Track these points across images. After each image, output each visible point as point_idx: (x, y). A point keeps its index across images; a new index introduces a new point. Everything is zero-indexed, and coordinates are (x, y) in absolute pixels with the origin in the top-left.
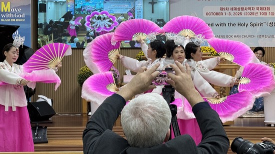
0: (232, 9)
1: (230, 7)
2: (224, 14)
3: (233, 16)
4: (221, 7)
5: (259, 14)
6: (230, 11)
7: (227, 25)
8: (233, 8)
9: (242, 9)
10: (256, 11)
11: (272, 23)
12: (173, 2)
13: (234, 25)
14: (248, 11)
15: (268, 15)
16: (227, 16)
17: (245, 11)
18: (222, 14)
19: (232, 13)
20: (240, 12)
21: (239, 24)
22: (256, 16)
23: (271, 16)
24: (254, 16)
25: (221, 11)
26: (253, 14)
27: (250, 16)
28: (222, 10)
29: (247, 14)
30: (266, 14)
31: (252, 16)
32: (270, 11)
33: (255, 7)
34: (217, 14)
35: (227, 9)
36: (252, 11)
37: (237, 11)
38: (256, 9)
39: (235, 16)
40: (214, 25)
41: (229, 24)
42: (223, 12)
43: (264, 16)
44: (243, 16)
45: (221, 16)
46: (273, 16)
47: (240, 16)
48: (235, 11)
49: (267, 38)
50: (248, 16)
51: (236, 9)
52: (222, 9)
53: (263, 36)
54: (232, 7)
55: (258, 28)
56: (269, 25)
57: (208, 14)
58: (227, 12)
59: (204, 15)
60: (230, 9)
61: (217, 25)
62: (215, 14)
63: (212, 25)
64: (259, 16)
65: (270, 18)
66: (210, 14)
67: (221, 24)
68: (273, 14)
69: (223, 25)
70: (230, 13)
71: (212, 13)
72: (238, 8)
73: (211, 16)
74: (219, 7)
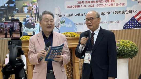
0: (86, 2)
2: (81, 6)
3: (88, 8)
5: (107, 5)
6: (85, 4)
7: (84, 15)
9: (94, 2)
11: (117, 12)
14: (99, 3)
15: (114, 6)
16: (83, 8)
17: (96, 4)
18: (79, 6)
19: (87, 6)
20: (93, 4)
22: (105, 7)
23: (116, 6)
24: (103, 7)
25: (78, 4)
26: (103, 5)
27: (100, 7)
28: (79, 3)
29: (98, 5)
30: (112, 5)
31: (102, 7)
32: (115, 3)
34: (75, 7)
35: (83, 2)
36: (102, 3)
37: (91, 4)
38: (104, 2)
39: (89, 8)
40: (74, 15)
41: (85, 14)
42: (80, 5)
43: (110, 6)
44: (95, 7)
45: (79, 8)
46: (117, 6)
47: (93, 7)
48: (89, 4)
49: (114, 23)
50: (99, 7)
51: (89, 2)
53: (111, 22)
54: (86, 0)
55: (107, 16)
56: (114, 13)
57: (68, 7)
58: (83, 5)
59: (66, 8)
60: (85, 2)
61: (76, 15)
62: (73, 7)
63: (72, 15)
64: (107, 6)
65: (115, 8)
66: (70, 7)
67: (79, 14)
68: (117, 5)
69: (80, 15)
70: (85, 5)
71: (72, 6)
72: (91, 1)
73: (71, 8)
74: (76, 1)
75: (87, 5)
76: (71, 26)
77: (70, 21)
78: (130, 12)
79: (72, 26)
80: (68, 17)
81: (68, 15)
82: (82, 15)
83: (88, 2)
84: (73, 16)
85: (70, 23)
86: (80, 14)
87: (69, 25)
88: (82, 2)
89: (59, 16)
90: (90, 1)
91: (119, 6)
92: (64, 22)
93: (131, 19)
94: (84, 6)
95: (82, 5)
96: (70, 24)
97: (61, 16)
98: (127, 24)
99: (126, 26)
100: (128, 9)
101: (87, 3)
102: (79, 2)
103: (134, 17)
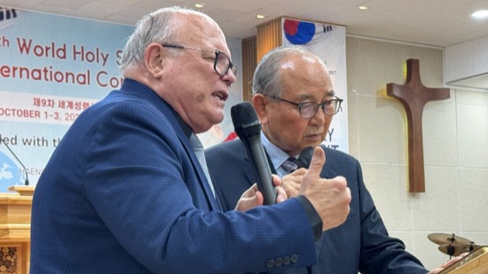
0: (62, 105)
1: (57, 99)
2: (43, 115)
4: (37, 96)
6: (56, 108)
7: (51, 143)
8: (63, 103)
9: (86, 105)
16: (51, 120)
18: (38, 114)
19: (62, 115)
25: (35, 108)
28: (39, 105)
34: (26, 113)
35: (51, 103)
37: (75, 111)
40: (19, 140)
42: (41, 109)
45: (36, 120)
48: (69, 111)
51: (71, 105)
52: (37, 102)
54: (62, 99)
57: (2, 112)
58: (51, 111)
60: (57, 104)
61: (26, 142)
62: (20, 113)
63: (14, 141)
66: (8, 112)
67: (36, 139)
69: (41, 143)
70: (57, 114)
71: (14, 110)
72: (76, 104)
73: (11, 118)
74: (30, 98)
75: (60, 111)
76: (9, 175)
77: (4, 158)
79: (11, 177)
82: (45, 143)
83: (66, 104)
84: (16, 143)
85: (6, 166)
86: (38, 140)
87: (3, 174)
88: (49, 101)
90: (74, 103)
94: (55, 116)
95: (46, 113)
96: (6, 170)
101: (63, 107)
102: (39, 100)
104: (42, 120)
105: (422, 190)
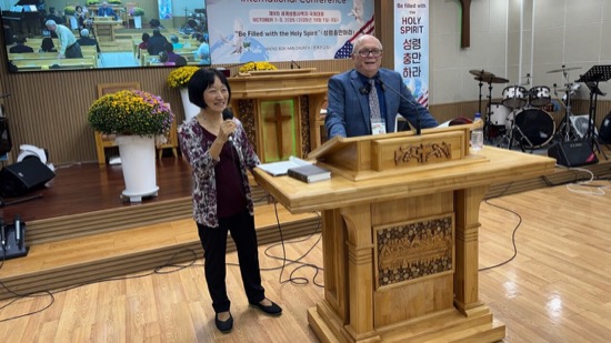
0: (283, 14)
1: (280, 11)
2: (274, 20)
3: (284, 23)
4: (271, 10)
5: (313, 20)
6: (281, 16)
7: (279, 34)
9: (295, 14)
10: (309, 17)
11: (327, 31)
12: (210, 3)
13: (287, 34)
14: (301, 16)
15: (322, 22)
16: (278, 22)
17: (297, 17)
18: (271, 20)
19: (284, 19)
20: (292, 17)
21: (292, 33)
22: (310, 23)
23: (325, 23)
24: (308, 23)
25: (271, 17)
26: (307, 20)
27: (303, 23)
28: (272, 15)
29: (300, 20)
30: (320, 20)
31: (306, 23)
32: (325, 17)
33: (309, 11)
34: (266, 20)
35: (278, 13)
36: (305, 17)
37: (289, 17)
38: (309, 14)
39: (288, 23)
40: (264, 34)
42: (274, 17)
43: (318, 23)
44: (296, 22)
45: (271, 23)
46: (327, 23)
47: (293, 23)
48: (287, 17)
49: (322, 50)
50: (301, 23)
51: (287, 13)
52: (271, 13)
53: (318, 47)
54: (283, 11)
55: (312, 37)
56: (323, 34)
57: (255, 20)
58: (278, 17)
59: (252, 21)
61: (267, 34)
62: (263, 20)
63: (261, 34)
64: (313, 22)
65: (325, 25)
68: (327, 21)
71: (260, 19)
73: (260, 23)
74: (268, 11)
75: (283, 17)
76: (260, 51)
77: (257, 43)
78: (345, 32)
80: (255, 38)
81: (255, 34)
82: (276, 34)
83: (285, 13)
85: (258, 47)
86: (273, 33)
87: (257, 51)
89: (240, 34)
91: (330, 22)
92: (248, 45)
93: (346, 44)
94: (280, 20)
95: (276, 19)
96: (258, 49)
97: (244, 34)
98: (339, 51)
99: (339, 55)
100: (342, 28)
103: (349, 41)
104: (274, 23)
105: (468, 45)
